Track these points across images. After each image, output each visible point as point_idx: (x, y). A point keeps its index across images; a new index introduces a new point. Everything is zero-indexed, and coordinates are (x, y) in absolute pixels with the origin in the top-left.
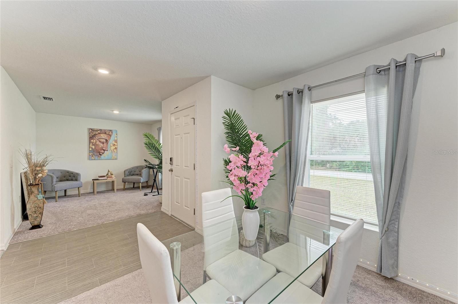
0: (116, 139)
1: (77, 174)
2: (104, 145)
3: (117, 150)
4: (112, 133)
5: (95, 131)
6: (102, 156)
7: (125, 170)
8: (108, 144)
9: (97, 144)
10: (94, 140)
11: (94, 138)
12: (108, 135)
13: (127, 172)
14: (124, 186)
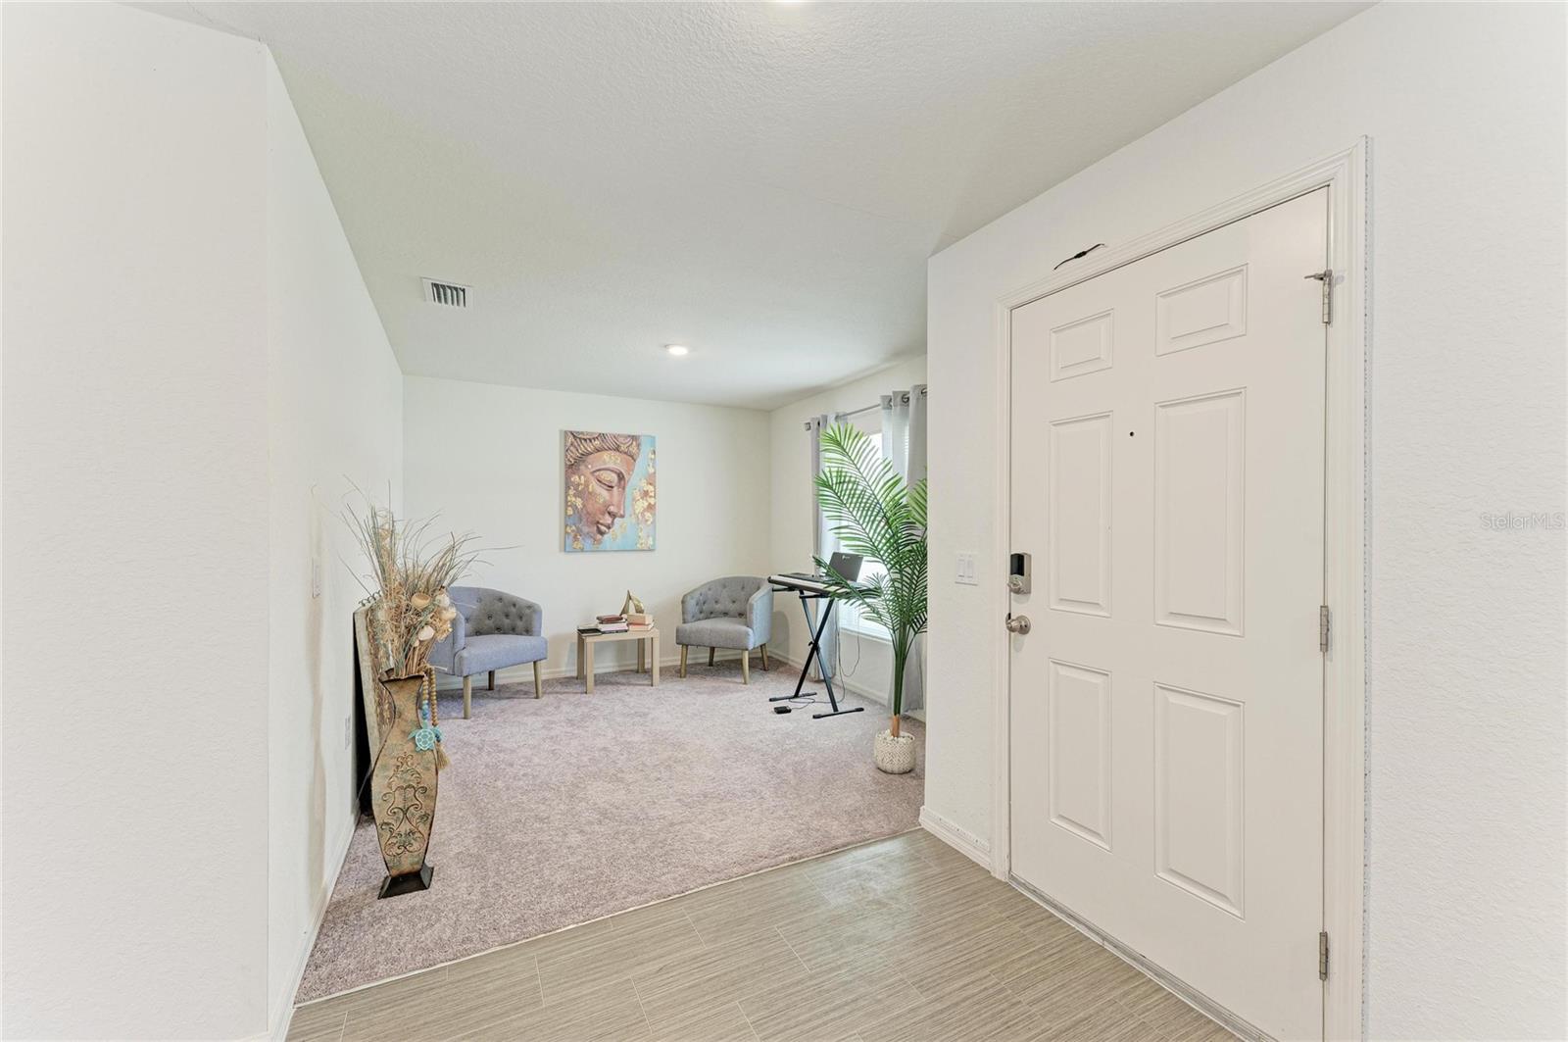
0: (651, 470)
1: (529, 607)
2: (611, 496)
3: (654, 515)
4: (638, 445)
5: (585, 440)
6: (606, 536)
7: (685, 596)
8: (624, 488)
9: (590, 490)
10: (582, 477)
11: (582, 467)
12: (625, 456)
13: (691, 603)
14: (684, 657)
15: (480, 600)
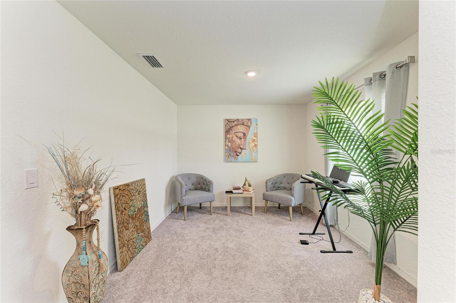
0: (256, 132)
1: (209, 182)
2: (241, 142)
3: (257, 148)
4: (251, 122)
5: (232, 122)
6: (239, 156)
7: (267, 181)
8: (246, 139)
9: (233, 140)
10: (231, 135)
11: (231, 132)
12: (246, 127)
13: (269, 184)
14: (266, 204)
15: (197, 178)
